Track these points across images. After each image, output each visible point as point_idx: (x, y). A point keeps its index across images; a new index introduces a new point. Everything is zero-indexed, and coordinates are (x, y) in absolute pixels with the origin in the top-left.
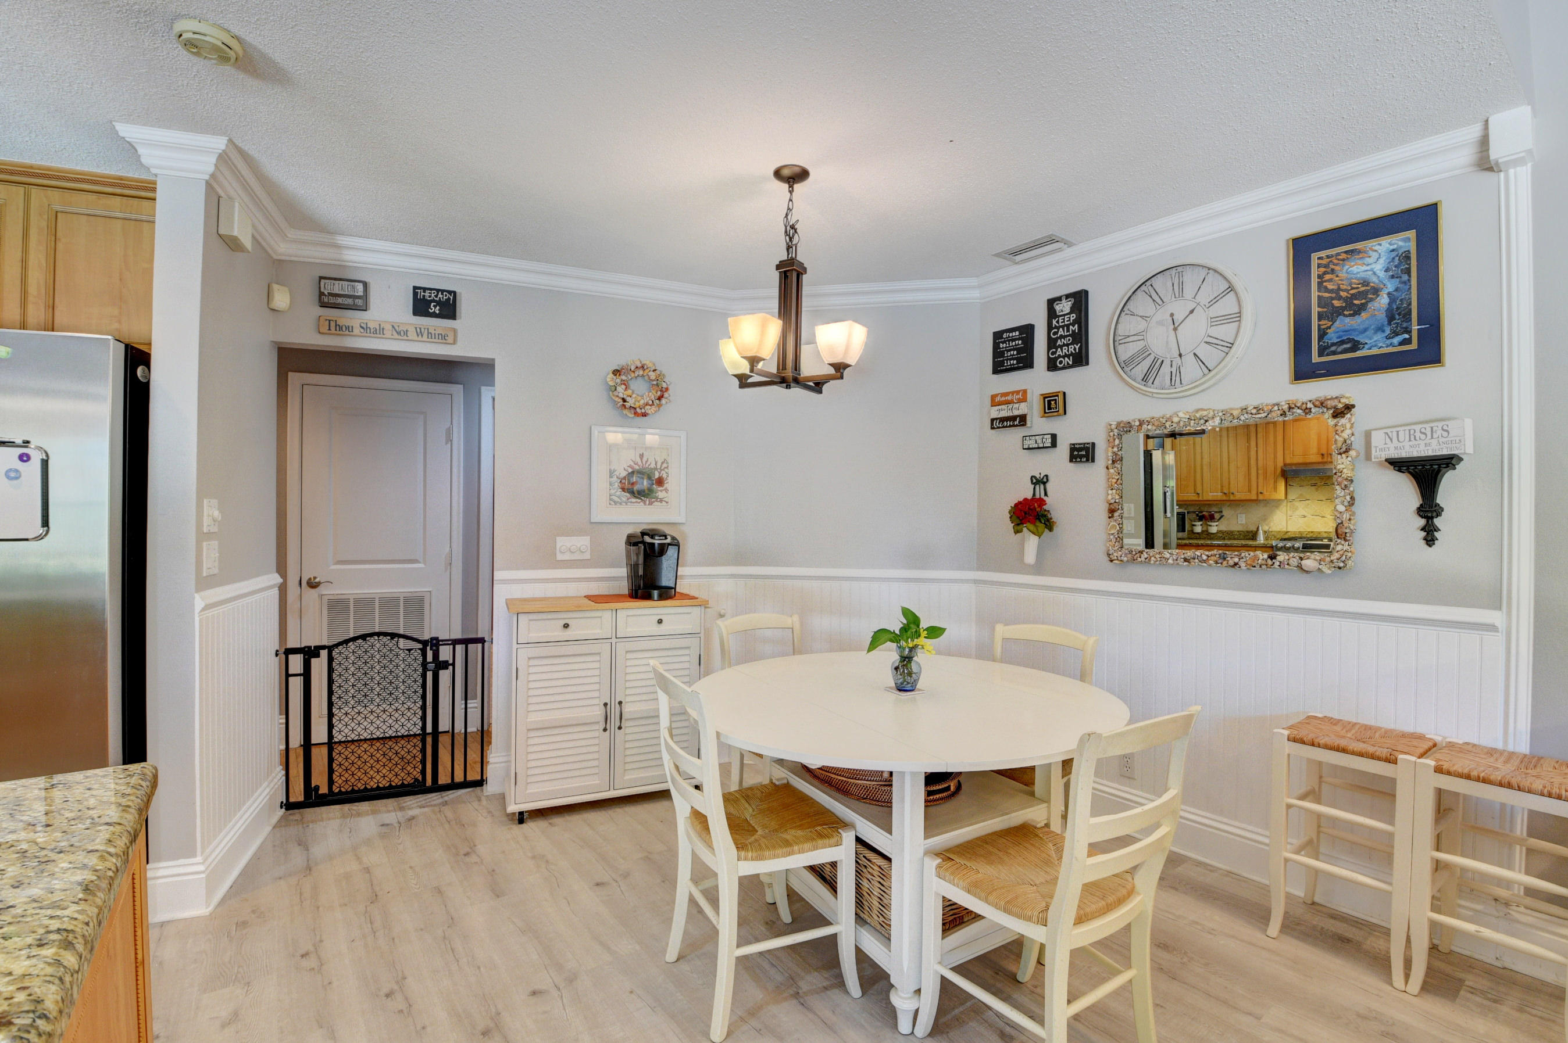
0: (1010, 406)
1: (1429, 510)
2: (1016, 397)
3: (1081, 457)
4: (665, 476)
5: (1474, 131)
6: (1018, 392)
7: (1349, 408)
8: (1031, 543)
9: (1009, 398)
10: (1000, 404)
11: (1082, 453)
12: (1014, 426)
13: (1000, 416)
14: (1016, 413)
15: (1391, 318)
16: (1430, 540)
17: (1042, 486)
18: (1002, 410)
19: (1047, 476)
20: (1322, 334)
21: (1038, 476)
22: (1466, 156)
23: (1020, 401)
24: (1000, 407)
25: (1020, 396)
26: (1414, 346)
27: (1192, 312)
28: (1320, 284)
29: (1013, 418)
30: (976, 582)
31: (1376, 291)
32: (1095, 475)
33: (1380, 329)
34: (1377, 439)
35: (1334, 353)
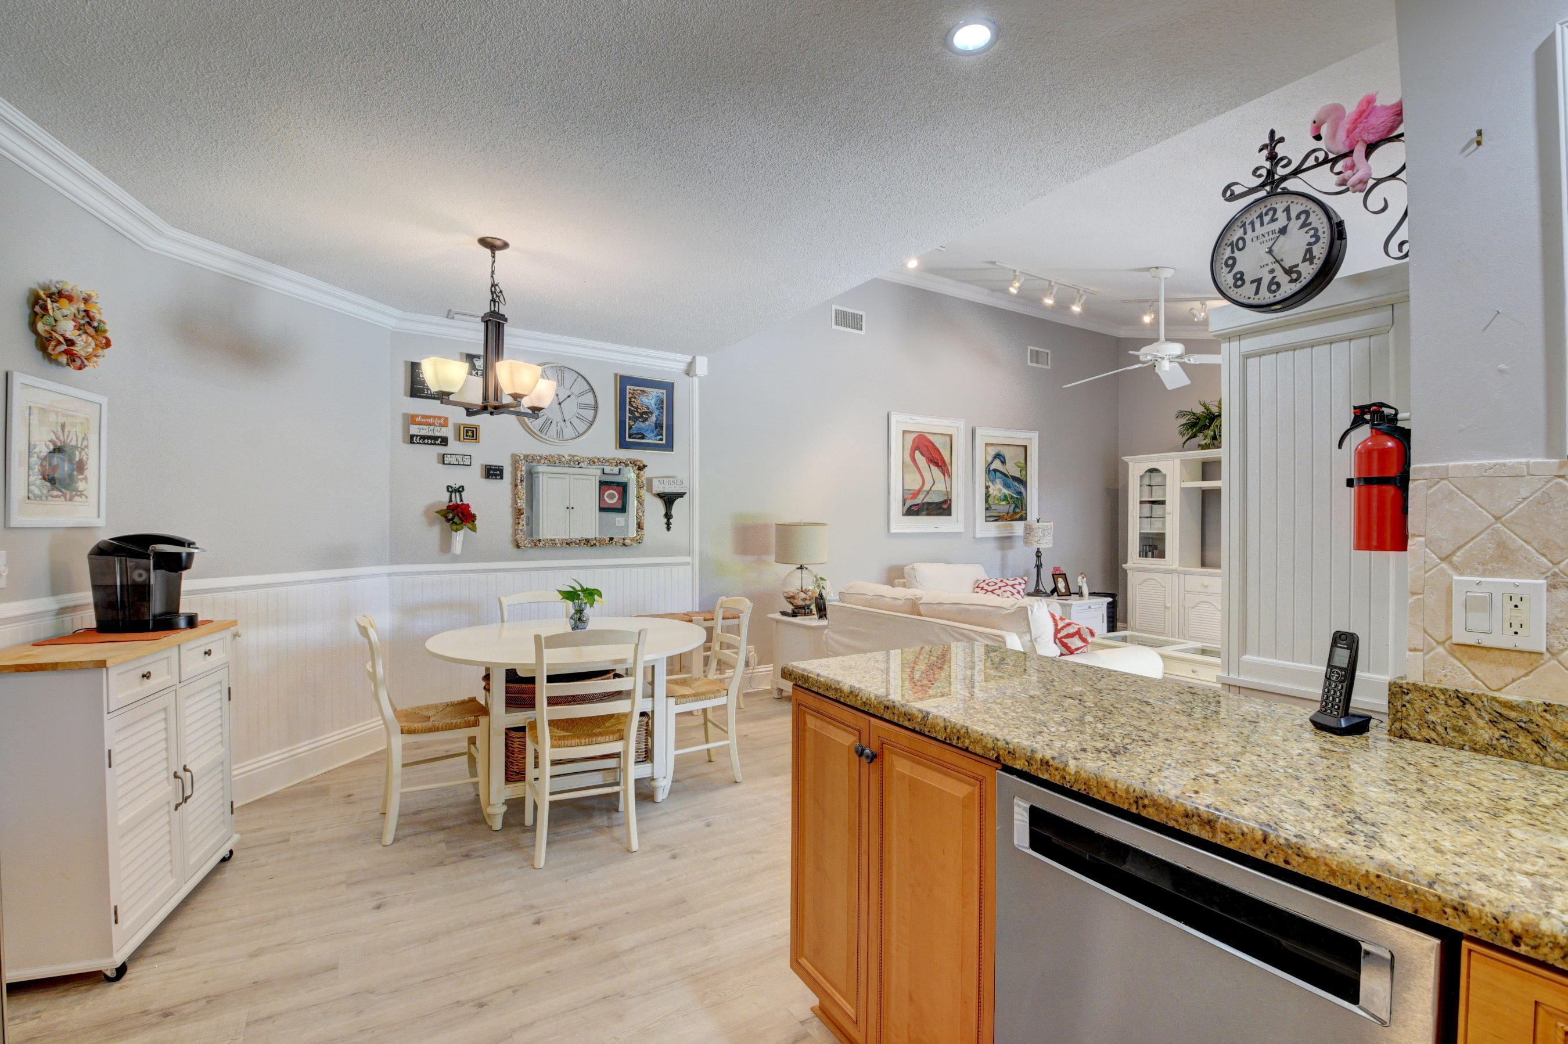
0: (432, 428)
1: (668, 516)
2: (437, 422)
3: (496, 475)
4: (85, 459)
5: (689, 359)
6: (440, 418)
7: (645, 466)
8: (459, 538)
9: (431, 421)
10: (420, 424)
11: (493, 472)
12: (435, 444)
13: (421, 434)
14: (437, 434)
15: (656, 428)
16: (668, 529)
17: (458, 494)
18: (423, 429)
19: (463, 487)
20: (630, 428)
21: (454, 486)
22: (683, 366)
23: (441, 425)
24: (421, 427)
25: (442, 421)
26: (664, 442)
27: (569, 396)
28: (630, 402)
29: (436, 438)
30: (390, 575)
31: (651, 413)
32: (503, 487)
33: (652, 431)
34: (655, 482)
35: (635, 438)
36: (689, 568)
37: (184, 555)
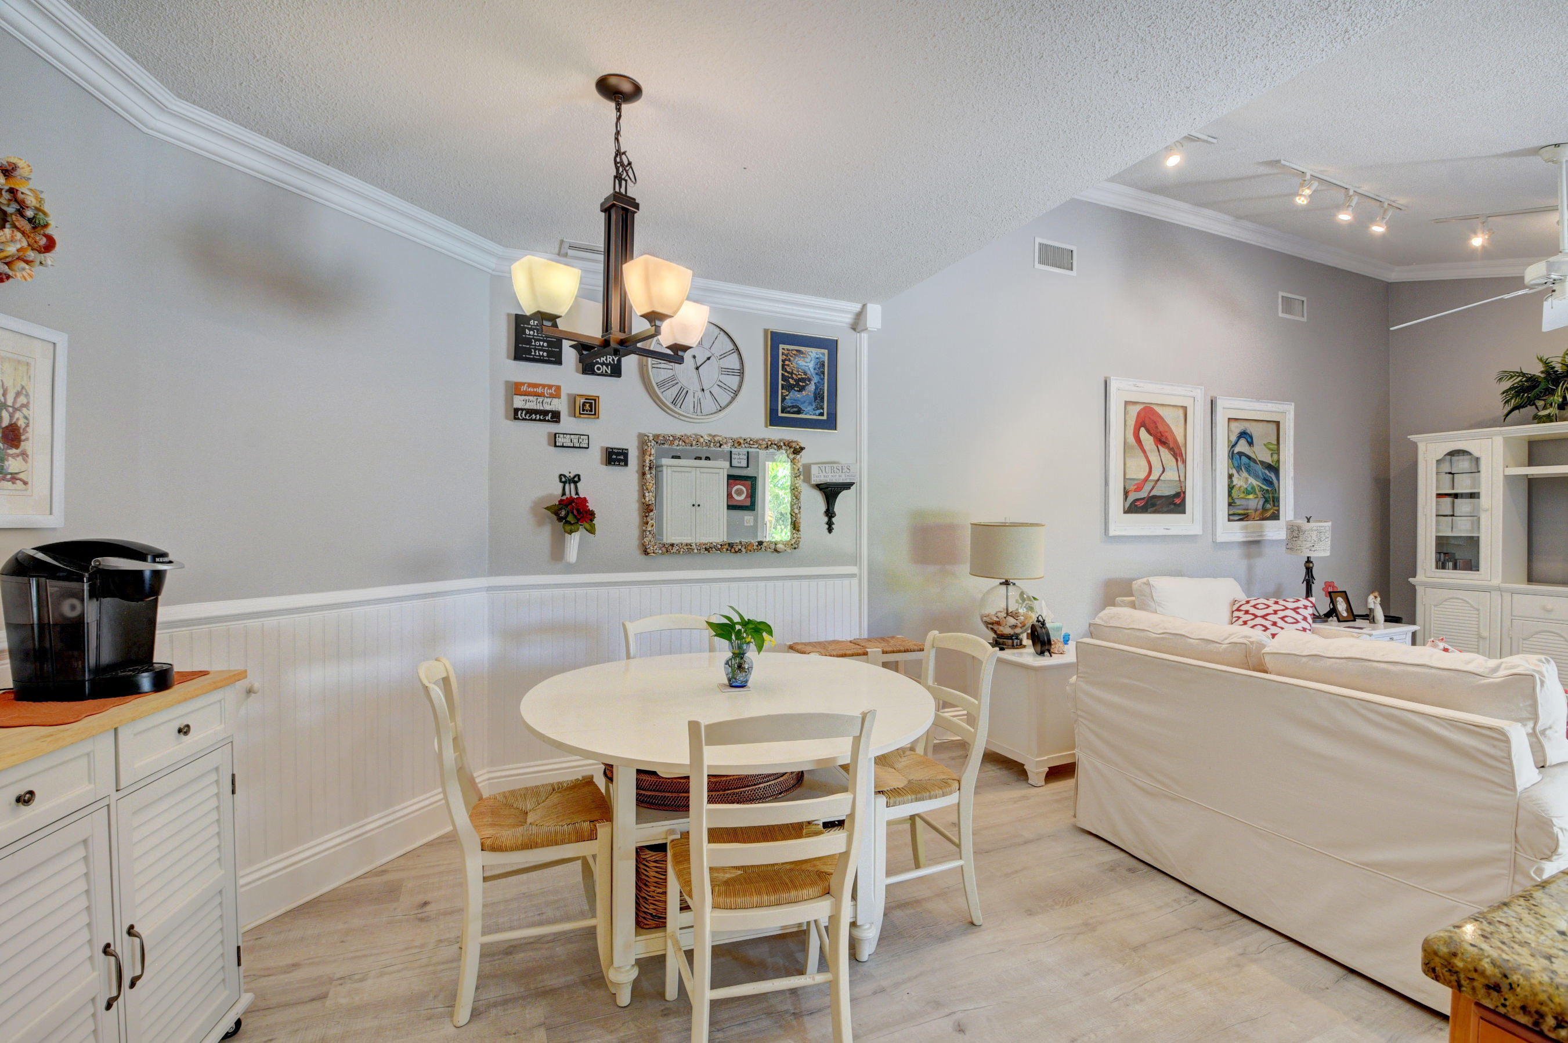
0: (540, 399)
1: (830, 514)
2: (546, 391)
3: (619, 461)
4: (21, 423)
5: (857, 307)
6: (550, 387)
7: (802, 449)
8: (574, 541)
9: (539, 390)
10: (526, 394)
11: (615, 457)
12: (544, 420)
13: (527, 407)
14: (547, 407)
15: (816, 399)
16: (830, 530)
17: (572, 485)
18: (530, 401)
19: (579, 476)
20: (784, 399)
21: (567, 475)
22: (848, 318)
23: (552, 396)
24: (527, 398)
25: (553, 391)
26: (825, 417)
27: (709, 359)
28: (783, 366)
29: (545, 413)
30: (489, 589)
31: (810, 380)
32: (629, 475)
33: (810, 404)
34: (814, 470)
35: (789, 412)
36: (855, 581)
37: (147, 574)
